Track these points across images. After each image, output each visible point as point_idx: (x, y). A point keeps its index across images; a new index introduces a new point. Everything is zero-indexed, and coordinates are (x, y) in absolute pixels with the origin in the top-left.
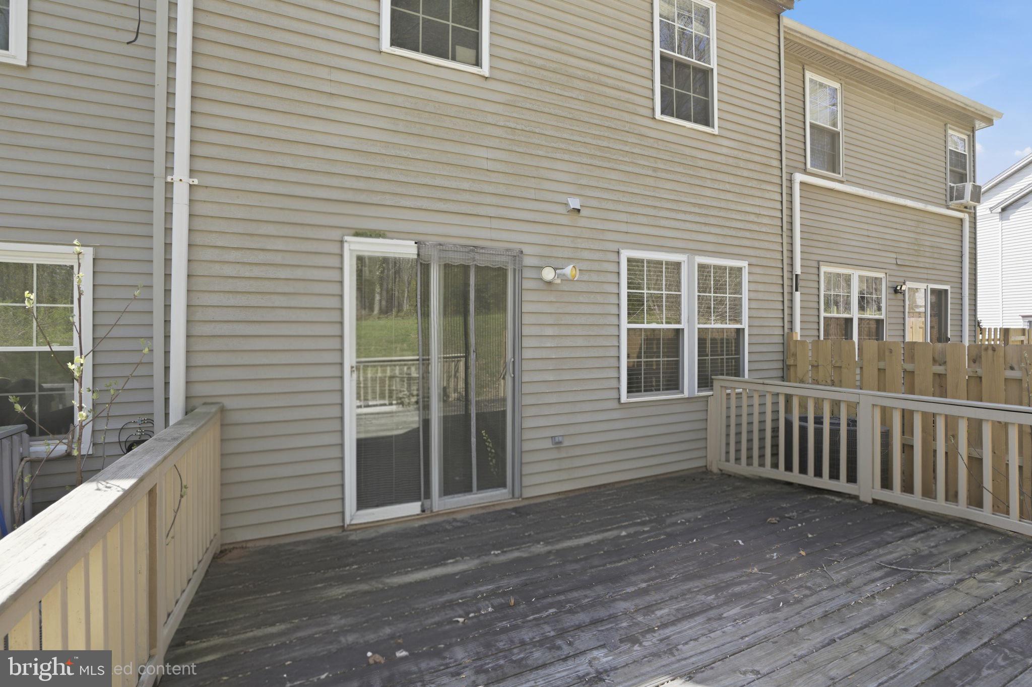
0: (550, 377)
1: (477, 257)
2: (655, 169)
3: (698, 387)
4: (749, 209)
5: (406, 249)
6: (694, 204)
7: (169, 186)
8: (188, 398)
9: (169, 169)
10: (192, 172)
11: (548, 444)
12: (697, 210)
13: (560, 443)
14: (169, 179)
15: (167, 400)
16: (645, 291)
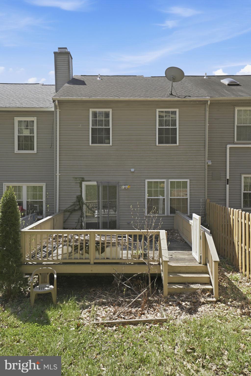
0: (127, 209)
1: (109, 184)
2: (157, 159)
3: (170, 213)
4: (191, 164)
5: (95, 183)
6: (170, 166)
7: (56, 175)
8: (59, 210)
9: (56, 173)
10: (59, 173)
11: (126, 224)
12: (171, 167)
13: (129, 224)
14: (56, 174)
15: (56, 210)
16: (153, 189)
